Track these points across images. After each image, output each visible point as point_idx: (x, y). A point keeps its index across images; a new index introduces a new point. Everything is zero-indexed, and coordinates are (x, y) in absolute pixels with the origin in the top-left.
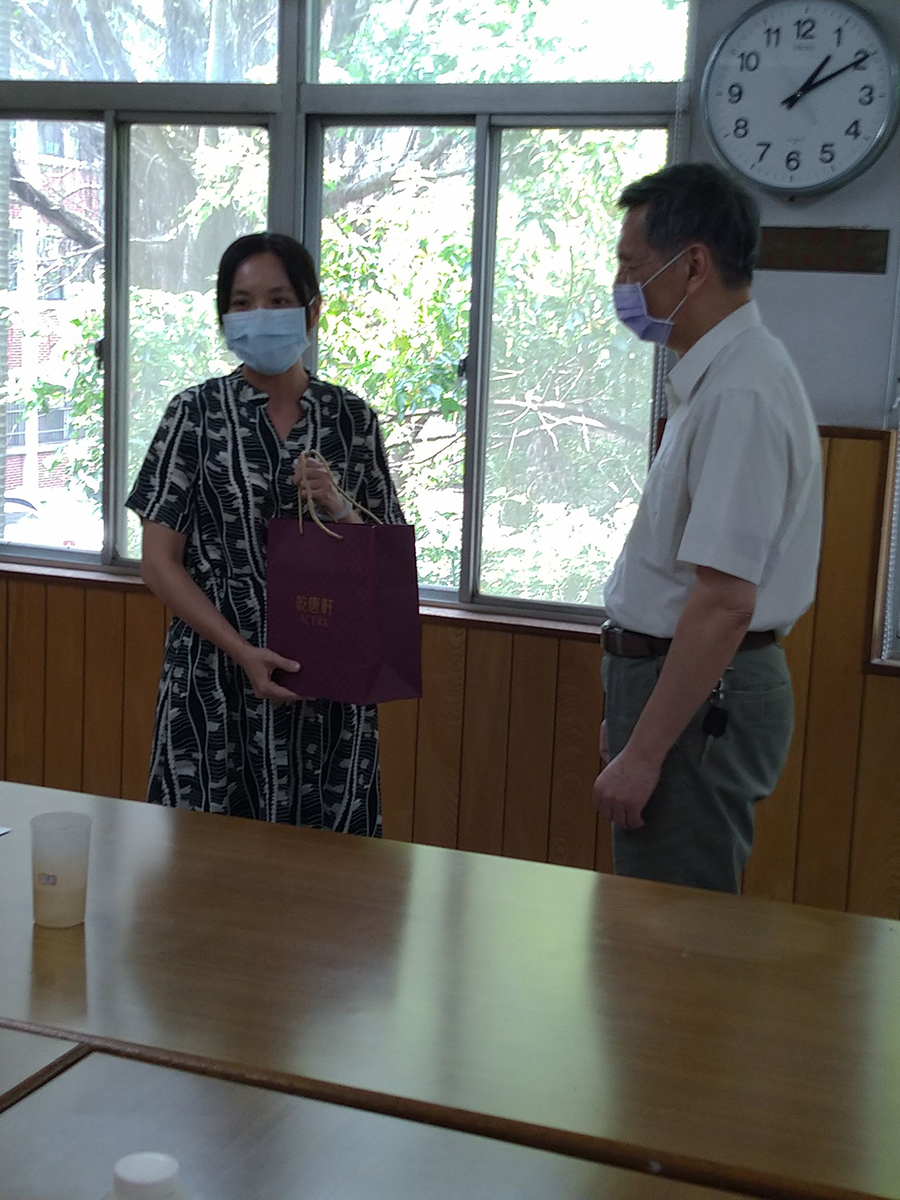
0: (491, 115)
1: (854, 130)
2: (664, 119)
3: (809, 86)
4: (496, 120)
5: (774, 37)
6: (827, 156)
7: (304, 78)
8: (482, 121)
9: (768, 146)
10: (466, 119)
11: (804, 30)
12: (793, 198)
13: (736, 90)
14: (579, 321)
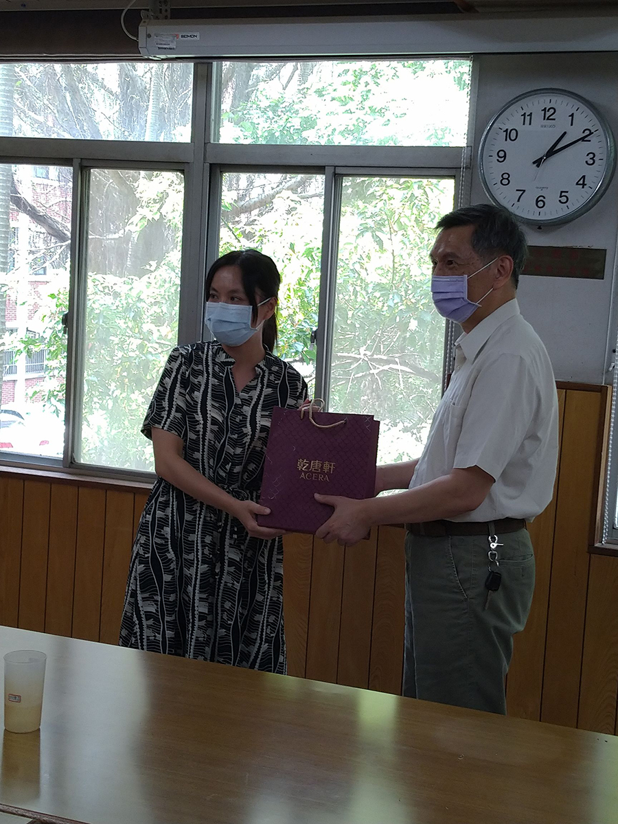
0: (335, 167)
1: (582, 182)
2: (453, 172)
3: (551, 152)
4: (339, 171)
5: (528, 118)
6: (564, 199)
7: (209, 139)
8: (329, 171)
9: (524, 191)
10: (319, 169)
11: (548, 114)
12: (540, 226)
13: (502, 154)
14: (397, 300)
